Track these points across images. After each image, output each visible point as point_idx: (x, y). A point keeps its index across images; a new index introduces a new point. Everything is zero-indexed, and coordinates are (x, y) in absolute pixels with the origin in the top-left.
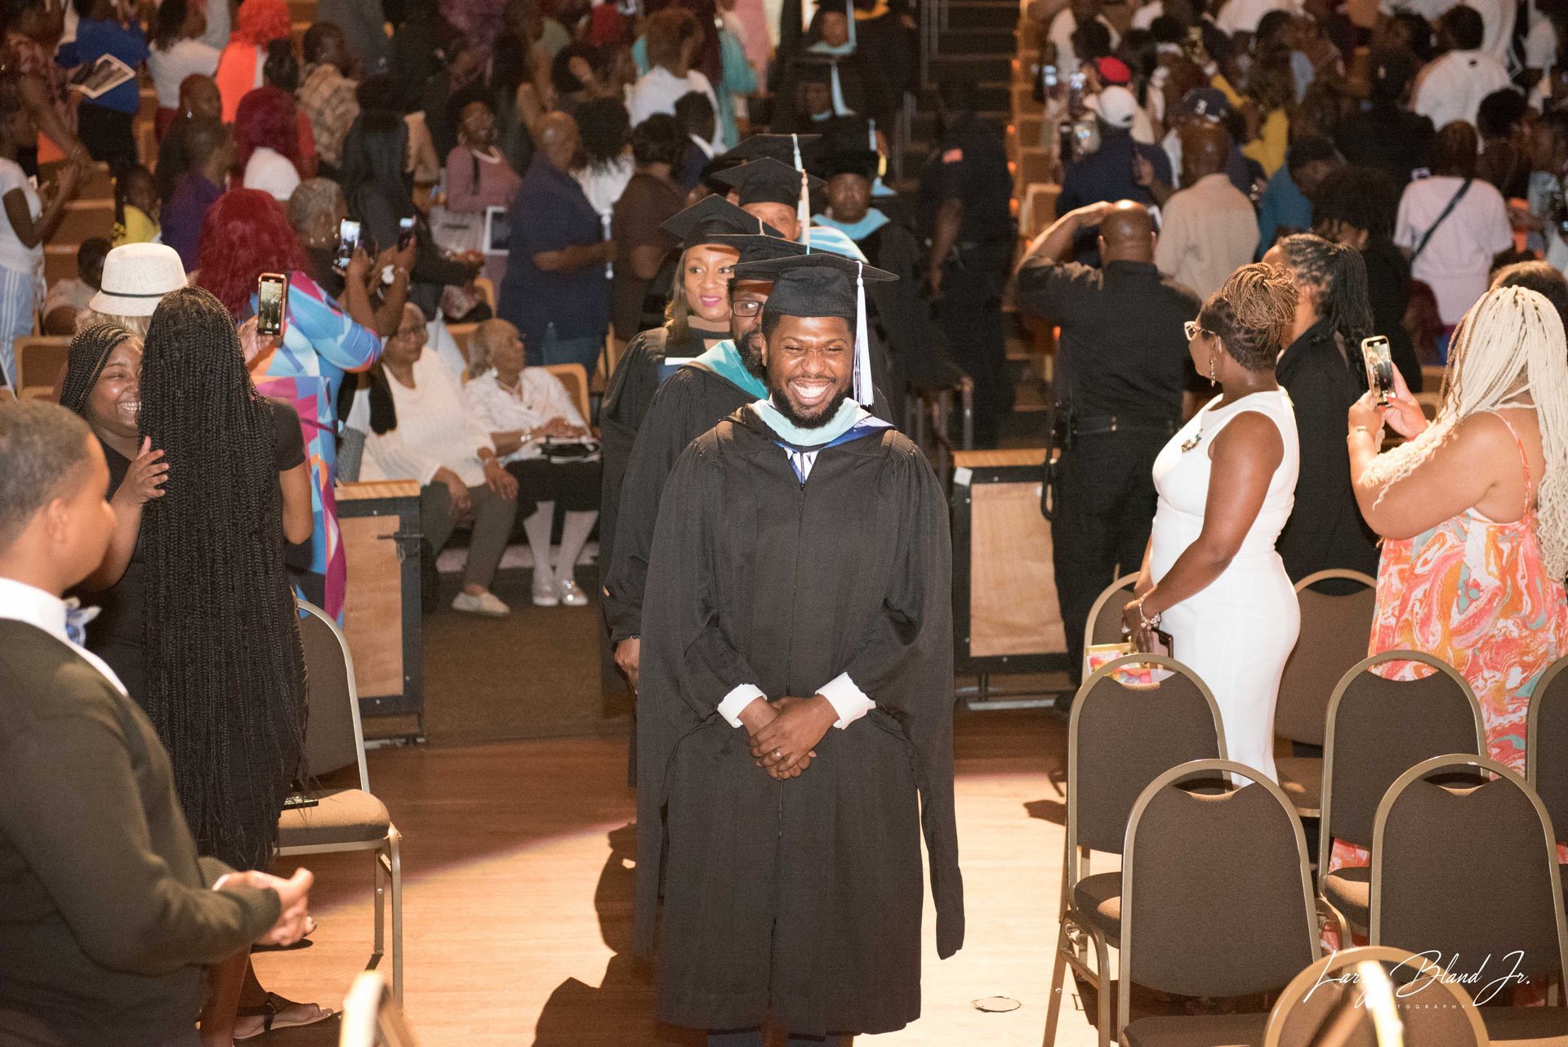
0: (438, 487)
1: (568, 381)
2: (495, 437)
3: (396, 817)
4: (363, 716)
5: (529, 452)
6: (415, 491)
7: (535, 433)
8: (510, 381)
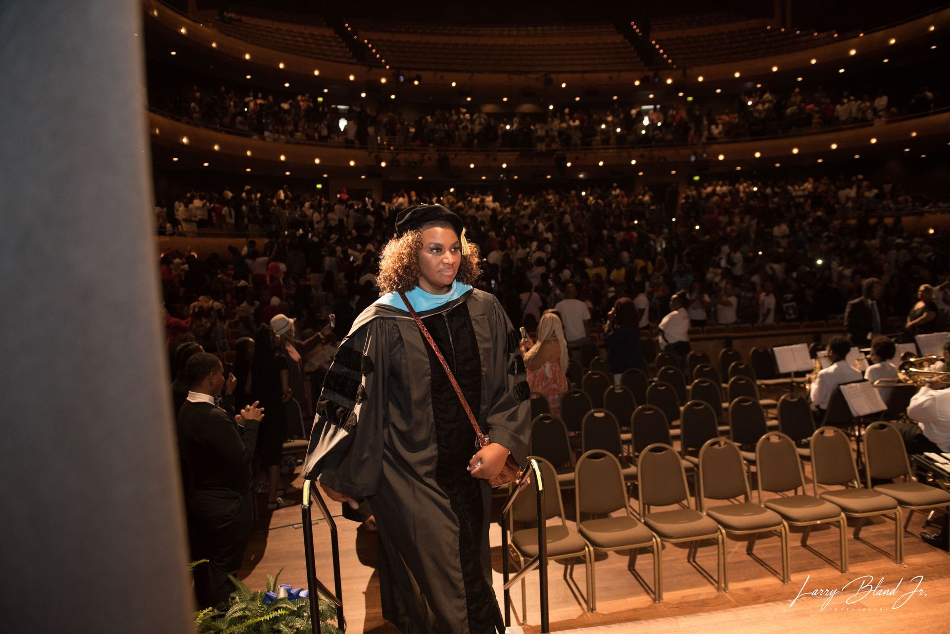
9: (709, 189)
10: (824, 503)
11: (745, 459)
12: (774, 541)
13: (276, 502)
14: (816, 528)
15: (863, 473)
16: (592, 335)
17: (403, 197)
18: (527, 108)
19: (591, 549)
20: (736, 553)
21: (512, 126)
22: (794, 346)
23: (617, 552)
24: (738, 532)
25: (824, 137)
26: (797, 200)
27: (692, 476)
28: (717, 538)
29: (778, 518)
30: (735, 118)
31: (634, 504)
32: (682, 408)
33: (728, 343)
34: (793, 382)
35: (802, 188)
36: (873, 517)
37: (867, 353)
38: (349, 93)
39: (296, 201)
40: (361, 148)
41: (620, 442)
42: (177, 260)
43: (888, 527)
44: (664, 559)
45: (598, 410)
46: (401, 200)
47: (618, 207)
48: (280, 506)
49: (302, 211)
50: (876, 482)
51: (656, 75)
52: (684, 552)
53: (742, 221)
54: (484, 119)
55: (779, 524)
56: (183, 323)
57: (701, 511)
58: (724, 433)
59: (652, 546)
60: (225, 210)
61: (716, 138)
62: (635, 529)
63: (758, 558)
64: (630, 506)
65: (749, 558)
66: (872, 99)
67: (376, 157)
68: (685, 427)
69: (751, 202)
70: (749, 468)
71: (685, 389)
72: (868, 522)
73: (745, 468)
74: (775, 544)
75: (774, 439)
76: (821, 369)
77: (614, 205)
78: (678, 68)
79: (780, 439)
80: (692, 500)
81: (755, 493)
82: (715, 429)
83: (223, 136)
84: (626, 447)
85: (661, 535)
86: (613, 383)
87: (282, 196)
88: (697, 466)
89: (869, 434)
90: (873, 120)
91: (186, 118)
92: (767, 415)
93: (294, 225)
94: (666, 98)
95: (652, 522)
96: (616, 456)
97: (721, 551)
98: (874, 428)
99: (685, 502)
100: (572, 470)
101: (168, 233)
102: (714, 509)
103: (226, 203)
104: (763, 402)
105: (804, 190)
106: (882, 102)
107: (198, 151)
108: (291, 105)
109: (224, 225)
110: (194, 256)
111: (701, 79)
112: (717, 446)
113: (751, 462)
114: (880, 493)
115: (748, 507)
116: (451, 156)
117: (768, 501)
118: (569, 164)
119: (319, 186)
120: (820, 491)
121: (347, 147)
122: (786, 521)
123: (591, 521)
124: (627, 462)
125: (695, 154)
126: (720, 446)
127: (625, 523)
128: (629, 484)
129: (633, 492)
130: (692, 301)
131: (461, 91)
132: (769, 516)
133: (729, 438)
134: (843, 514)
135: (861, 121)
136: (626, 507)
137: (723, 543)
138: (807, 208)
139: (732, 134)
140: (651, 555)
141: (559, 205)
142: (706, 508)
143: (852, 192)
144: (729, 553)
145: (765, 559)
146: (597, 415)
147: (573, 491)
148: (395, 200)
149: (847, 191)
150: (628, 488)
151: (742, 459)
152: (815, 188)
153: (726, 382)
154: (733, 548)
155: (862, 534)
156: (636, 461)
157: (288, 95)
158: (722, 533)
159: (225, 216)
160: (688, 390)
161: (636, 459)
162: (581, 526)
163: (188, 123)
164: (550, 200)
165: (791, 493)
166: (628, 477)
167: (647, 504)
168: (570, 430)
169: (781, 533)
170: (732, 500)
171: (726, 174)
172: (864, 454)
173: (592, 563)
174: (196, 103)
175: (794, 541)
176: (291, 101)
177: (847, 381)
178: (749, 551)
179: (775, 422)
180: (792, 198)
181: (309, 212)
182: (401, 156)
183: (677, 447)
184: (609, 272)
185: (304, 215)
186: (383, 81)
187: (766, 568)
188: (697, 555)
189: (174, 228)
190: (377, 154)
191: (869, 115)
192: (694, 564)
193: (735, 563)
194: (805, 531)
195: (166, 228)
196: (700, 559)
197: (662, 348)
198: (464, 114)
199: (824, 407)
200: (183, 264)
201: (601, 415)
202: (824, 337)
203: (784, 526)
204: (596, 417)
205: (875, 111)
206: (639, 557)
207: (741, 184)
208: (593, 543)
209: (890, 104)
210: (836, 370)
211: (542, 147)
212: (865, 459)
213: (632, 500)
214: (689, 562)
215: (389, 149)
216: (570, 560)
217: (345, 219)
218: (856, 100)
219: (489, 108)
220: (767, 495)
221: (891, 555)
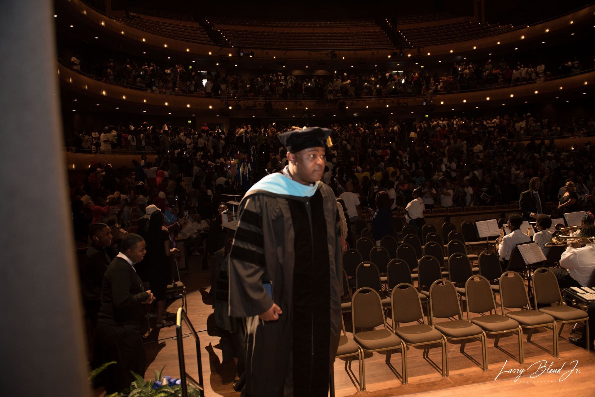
0: (190, 238)
1: (208, 222)
2: (197, 230)
3: (185, 285)
4: (179, 271)
5: (202, 232)
6: (186, 238)
7: (203, 229)
8: (199, 222)
9: (435, 123)
10: (508, 319)
11: (458, 292)
12: (478, 344)
13: (162, 323)
14: (503, 335)
15: (532, 300)
16: (362, 214)
17: (244, 128)
18: (320, 72)
19: (362, 350)
20: (453, 352)
21: (311, 83)
22: (488, 221)
23: (379, 352)
24: (455, 339)
25: (506, 90)
26: (489, 129)
27: (426, 303)
28: (442, 342)
29: (480, 329)
30: (451, 78)
31: (389, 321)
32: (419, 260)
33: (447, 219)
34: (488, 243)
35: (493, 122)
36: (538, 328)
37: (534, 225)
38: (208, 63)
39: (175, 131)
40: (215, 98)
41: (380, 282)
42: (98, 169)
43: (548, 334)
44: (407, 356)
45: (365, 262)
46: (242, 130)
47: (378, 134)
48: (164, 326)
49: (178, 137)
50: (541, 306)
51: (401, 52)
52: (421, 352)
53: (455, 143)
54: (294, 79)
55: (480, 333)
56: (103, 209)
57: (431, 326)
58: (445, 276)
59: (401, 348)
60: (130, 137)
61: (439, 91)
62: (389, 337)
63: (468, 355)
64: (386, 322)
65: (462, 355)
66: (535, 66)
67: (226, 103)
68: (421, 272)
69: (461, 131)
70: (461, 298)
71: (421, 247)
72: (536, 331)
73: (459, 298)
74: (478, 346)
75: (477, 279)
76: (505, 234)
77: (376, 133)
78: (415, 47)
79: (480, 279)
80: (426, 319)
81: (465, 314)
82: (440, 273)
83: (128, 90)
84: (384, 285)
85: (406, 341)
86: (375, 245)
87: (167, 129)
88: (428, 297)
89: (536, 275)
90: (536, 79)
91: (105, 79)
92: (472, 264)
93: (174, 146)
94: (408, 66)
95: (400, 333)
96: (378, 291)
97: (444, 351)
98: (539, 272)
99: (421, 320)
100: (349, 300)
101: (93, 151)
102: (439, 324)
103: (131, 132)
104: (469, 256)
105: (494, 123)
106: (541, 68)
107: (112, 100)
108: (171, 70)
109: (129, 147)
110: (110, 166)
111: (429, 54)
112: (441, 284)
113: (463, 294)
114: (543, 313)
115: (461, 322)
116: (273, 103)
117: (473, 319)
118: (347, 108)
119: (190, 122)
120: (505, 312)
121: (206, 97)
122: (485, 332)
123: (362, 333)
124: (385, 295)
125: (425, 101)
126: (443, 284)
127: (384, 334)
128: (386, 309)
129: (388, 314)
130: (425, 193)
131: (280, 62)
132: (474, 328)
133: (448, 279)
134: (520, 326)
135: (529, 80)
136: (384, 324)
137: (445, 346)
138: (496, 134)
139: (449, 88)
140: (400, 354)
141: (341, 133)
142: (434, 324)
143: (523, 124)
144: (449, 352)
145: (471, 355)
146: (365, 265)
147: (351, 313)
148: (237, 130)
149: (521, 123)
150: (385, 311)
151: (456, 292)
152: (501, 122)
153: (446, 243)
154: (452, 348)
155: (532, 339)
156: (390, 294)
157: (170, 64)
158: (444, 339)
159: (130, 141)
160: (423, 249)
161: (390, 293)
162: (356, 336)
163: (106, 82)
164: (336, 130)
165: (488, 314)
166: (385, 305)
167: (397, 322)
168: (348, 275)
169: (481, 339)
170: (451, 318)
171: (445, 113)
172: (533, 288)
173: (363, 359)
174: (111, 70)
175: (490, 343)
176: (171, 68)
177: (521, 242)
178: (462, 351)
179: (477, 269)
180: (486, 128)
181: (184, 138)
182: (241, 103)
183: (416, 285)
184: (372, 174)
185: (180, 140)
186: (230, 55)
187: (473, 361)
188: (429, 353)
189: (97, 149)
190: (226, 101)
191: (534, 76)
192: (427, 359)
193: (453, 358)
194: (496, 337)
195: (92, 149)
196: (431, 356)
197: (408, 222)
198: (281, 76)
199: (507, 258)
200: (102, 172)
201: (368, 265)
202: (506, 214)
203: (483, 334)
204: (365, 267)
205: (537, 74)
206: (392, 355)
207: (455, 119)
208: (364, 347)
209: (546, 70)
210: (513, 235)
211: (331, 97)
212: (534, 291)
213: (388, 318)
214: (424, 358)
215: (234, 98)
216: (349, 358)
217: (206, 143)
218: (524, 67)
219: (297, 72)
220: (472, 315)
221: (550, 352)
